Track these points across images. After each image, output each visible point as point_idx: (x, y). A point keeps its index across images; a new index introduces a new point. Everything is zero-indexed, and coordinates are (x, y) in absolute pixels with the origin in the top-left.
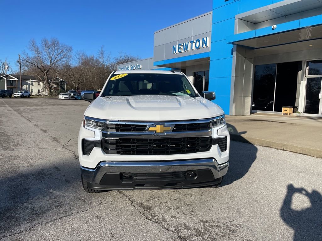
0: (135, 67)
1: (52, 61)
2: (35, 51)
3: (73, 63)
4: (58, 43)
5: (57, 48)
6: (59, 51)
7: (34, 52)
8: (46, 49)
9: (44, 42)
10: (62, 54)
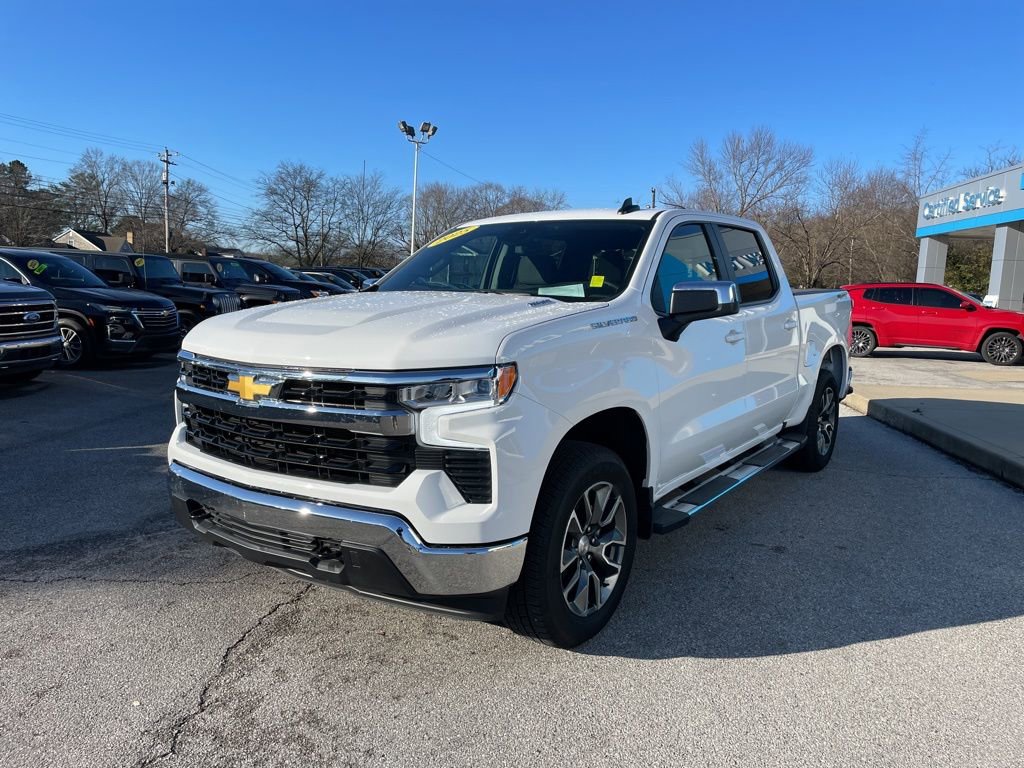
0: (979, 201)
1: (748, 200)
2: (704, 175)
3: (811, 202)
4: (769, 143)
5: (764, 157)
6: (772, 167)
7: (700, 177)
8: (735, 167)
9: (731, 143)
10: (777, 176)
